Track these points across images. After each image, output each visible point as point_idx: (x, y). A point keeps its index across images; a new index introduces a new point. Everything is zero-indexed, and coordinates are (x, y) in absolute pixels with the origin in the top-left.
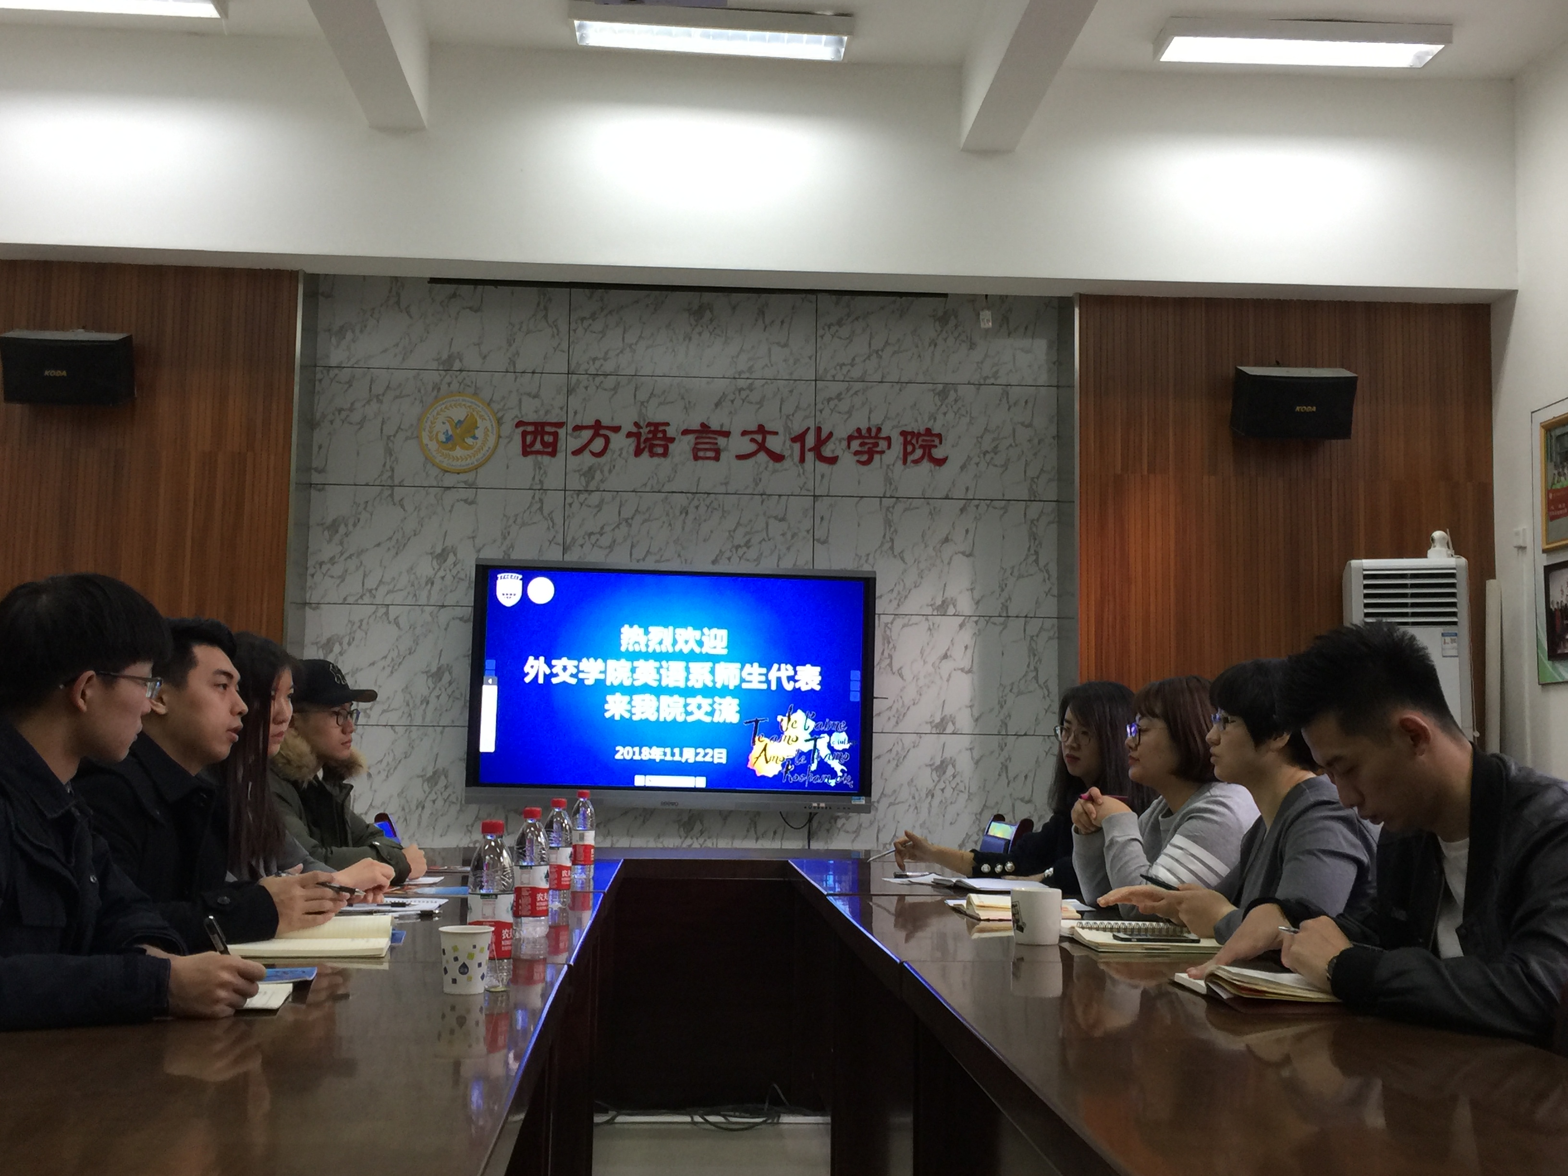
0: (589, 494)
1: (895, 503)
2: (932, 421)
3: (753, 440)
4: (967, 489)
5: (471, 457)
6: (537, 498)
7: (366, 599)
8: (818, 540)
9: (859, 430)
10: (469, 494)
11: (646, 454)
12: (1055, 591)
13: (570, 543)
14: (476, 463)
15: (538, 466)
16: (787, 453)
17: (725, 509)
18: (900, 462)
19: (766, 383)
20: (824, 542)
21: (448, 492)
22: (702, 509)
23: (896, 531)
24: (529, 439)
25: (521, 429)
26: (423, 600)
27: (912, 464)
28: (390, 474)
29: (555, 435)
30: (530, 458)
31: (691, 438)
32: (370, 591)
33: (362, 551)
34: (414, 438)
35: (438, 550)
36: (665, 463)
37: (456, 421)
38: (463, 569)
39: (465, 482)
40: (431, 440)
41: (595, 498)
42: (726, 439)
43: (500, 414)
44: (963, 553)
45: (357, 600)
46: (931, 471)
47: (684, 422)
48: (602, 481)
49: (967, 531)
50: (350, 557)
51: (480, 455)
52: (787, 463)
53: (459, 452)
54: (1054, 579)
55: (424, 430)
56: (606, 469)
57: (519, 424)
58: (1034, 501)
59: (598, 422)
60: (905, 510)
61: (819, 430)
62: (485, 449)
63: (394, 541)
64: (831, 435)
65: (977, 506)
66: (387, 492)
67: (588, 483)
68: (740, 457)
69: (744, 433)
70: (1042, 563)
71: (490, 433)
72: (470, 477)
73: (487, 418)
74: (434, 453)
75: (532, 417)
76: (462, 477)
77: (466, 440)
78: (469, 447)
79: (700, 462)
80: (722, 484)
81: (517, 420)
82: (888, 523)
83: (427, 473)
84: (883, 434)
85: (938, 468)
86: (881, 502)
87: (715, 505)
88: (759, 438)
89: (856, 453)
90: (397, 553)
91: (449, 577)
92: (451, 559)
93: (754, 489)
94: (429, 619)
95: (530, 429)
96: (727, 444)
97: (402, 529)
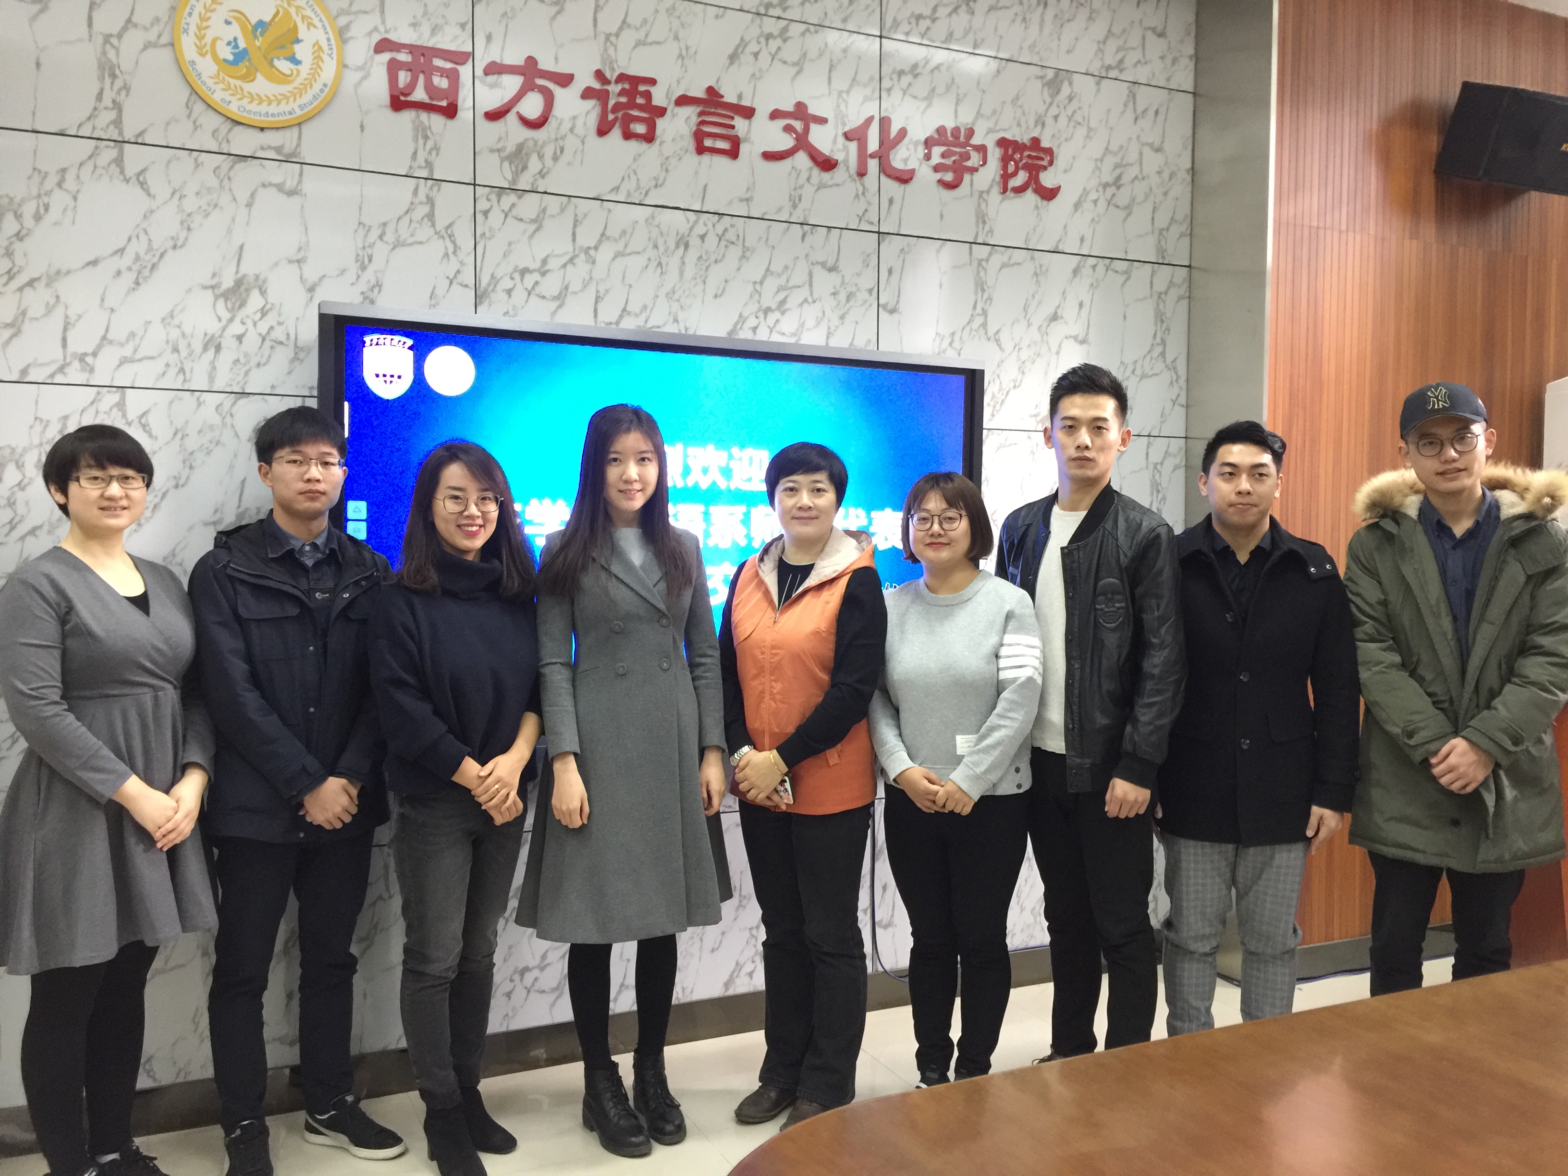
0: (520, 197)
1: (990, 254)
2: (1039, 127)
3: (788, 129)
4: (1082, 240)
5: (287, 98)
6: (422, 196)
7: (75, 374)
8: (885, 306)
9: (941, 130)
10: (287, 174)
11: (616, 133)
12: (1183, 400)
13: (489, 284)
14: (299, 112)
15: (422, 133)
16: (839, 156)
17: (747, 244)
18: (996, 190)
19: (808, 30)
20: (893, 311)
21: (240, 166)
22: (712, 241)
23: (990, 299)
24: (403, 78)
25: (386, 57)
26: (199, 382)
27: (1012, 195)
28: (113, 115)
29: (453, 77)
30: (408, 116)
31: (690, 113)
32: (82, 358)
33: (58, 273)
34: (164, 46)
35: (228, 282)
36: (650, 152)
37: (253, 22)
38: (280, 324)
39: (278, 149)
40: (203, 55)
41: (529, 205)
42: (747, 122)
43: (343, 21)
44: (1075, 338)
45: (52, 376)
46: (1037, 207)
47: (678, 82)
48: (542, 174)
49: (1081, 305)
50: (31, 283)
51: (307, 98)
52: (839, 174)
53: (261, 85)
54: (1182, 382)
55: (186, 31)
56: (549, 151)
57: (383, 46)
58: (1163, 264)
59: (531, 61)
60: (1004, 266)
61: (885, 123)
62: (317, 87)
63: (128, 259)
64: (903, 133)
65: (1094, 267)
66: (109, 153)
67: (516, 175)
68: (770, 156)
69: (775, 115)
70: (1170, 357)
71: (325, 57)
72: (286, 139)
73: (319, 25)
74: (210, 83)
75: (405, 35)
76: (273, 138)
77: (276, 63)
78: (284, 79)
79: (706, 158)
80: (741, 200)
81: (376, 38)
82: (981, 286)
83: (195, 122)
84: (976, 140)
85: (1045, 203)
86: (971, 248)
87: (731, 235)
88: (798, 125)
89: (937, 169)
90: (137, 283)
91: (252, 340)
92: (255, 301)
93: (791, 214)
94: (216, 420)
95: (404, 57)
96: (749, 131)
97: (146, 231)
